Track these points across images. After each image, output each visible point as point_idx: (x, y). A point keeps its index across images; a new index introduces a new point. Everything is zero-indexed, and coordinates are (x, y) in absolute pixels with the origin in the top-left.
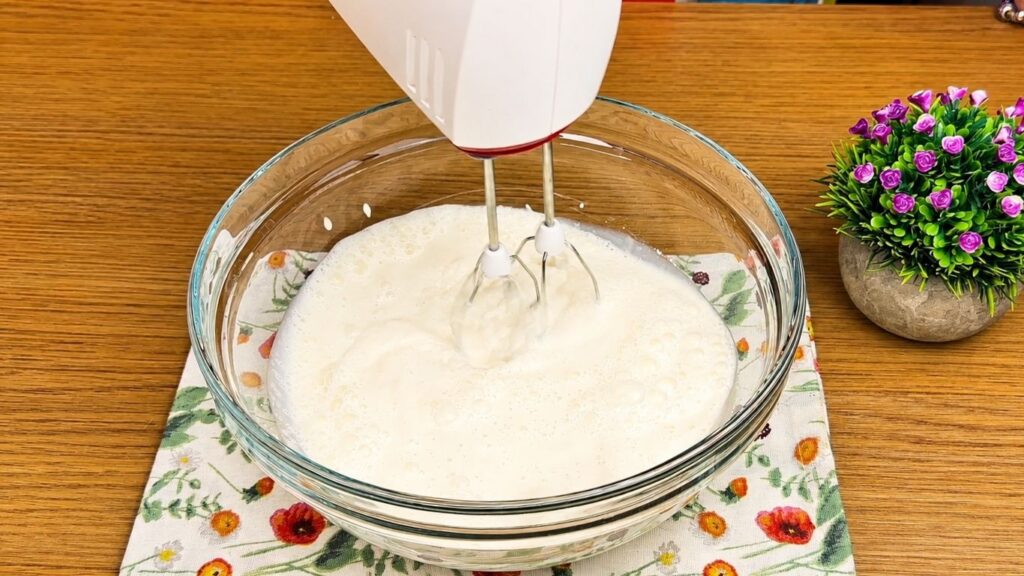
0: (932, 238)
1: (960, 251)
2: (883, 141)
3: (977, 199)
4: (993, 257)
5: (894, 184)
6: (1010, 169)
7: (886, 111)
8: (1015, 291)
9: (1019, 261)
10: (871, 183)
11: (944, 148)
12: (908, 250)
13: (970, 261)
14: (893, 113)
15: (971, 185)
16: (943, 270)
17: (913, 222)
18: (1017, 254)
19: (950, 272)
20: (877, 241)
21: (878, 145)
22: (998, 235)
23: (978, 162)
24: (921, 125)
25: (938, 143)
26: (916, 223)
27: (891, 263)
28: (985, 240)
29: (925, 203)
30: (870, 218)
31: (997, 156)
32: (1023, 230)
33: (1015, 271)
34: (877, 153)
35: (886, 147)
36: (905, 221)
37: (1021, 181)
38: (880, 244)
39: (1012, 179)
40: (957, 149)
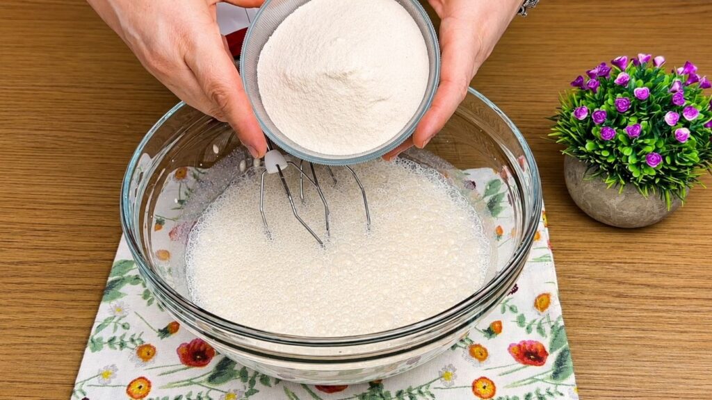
0: (628, 157)
1: (646, 166)
2: (594, 91)
3: (658, 131)
4: (669, 170)
5: (602, 121)
6: (681, 110)
7: (596, 71)
8: (685, 193)
9: (687, 172)
10: (586, 120)
11: (636, 95)
12: (611, 165)
13: (654, 173)
14: (600, 72)
15: (654, 121)
16: (635, 179)
17: (614, 146)
18: (686, 168)
19: (640, 180)
20: (590, 159)
21: (591, 94)
22: (672, 155)
23: (659, 106)
24: (620, 80)
25: (632, 92)
26: (617, 146)
27: (600, 174)
28: (664, 158)
29: (623, 133)
30: (585, 143)
31: (672, 101)
32: (689, 152)
33: (684, 180)
34: (590, 99)
35: (596, 95)
36: (609, 145)
37: (688, 118)
38: (592, 161)
39: (682, 117)
40: (644, 96)
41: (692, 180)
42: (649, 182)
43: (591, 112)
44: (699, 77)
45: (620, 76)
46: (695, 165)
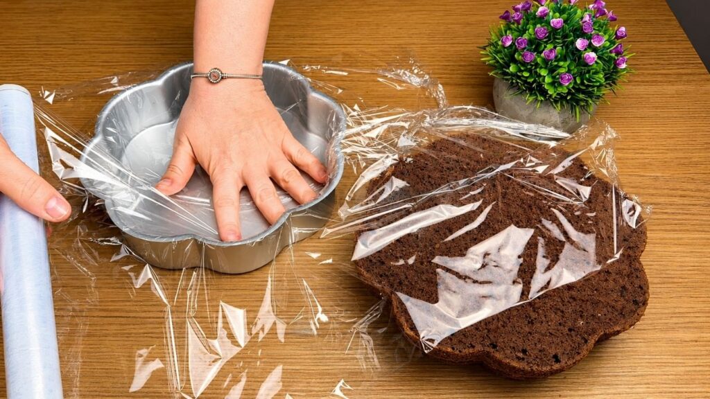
0: (545, 77)
1: (561, 85)
2: (518, 22)
3: (571, 56)
4: (580, 88)
5: (523, 46)
6: (589, 38)
7: (519, 6)
8: (591, 109)
9: (594, 91)
10: (511, 46)
11: (552, 25)
12: (531, 84)
13: (566, 91)
14: (523, 7)
15: (567, 47)
16: (551, 96)
17: (533, 68)
18: (593, 86)
19: (553, 97)
20: (513, 79)
21: (516, 25)
22: (582, 75)
23: (572, 34)
24: (541, 12)
25: (549, 23)
26: (536, 68)
27: (521, 93)
28: (575, 78)
29: (541, 57)
30: (509, 66)
31: (582, 29)
32: (597, 73)
33: (591, 97)
34: (515, 30)
35: (520, 26)
36: (529, 67)
37: (596, 44)
38: (514, 81)
39: (590, 44)
40: (558, 26)
41: (598, 97)
42: (561, 98)
43: (514, 41)
44: (606, 11)
45: (541, 9)
46: (601, 85)
